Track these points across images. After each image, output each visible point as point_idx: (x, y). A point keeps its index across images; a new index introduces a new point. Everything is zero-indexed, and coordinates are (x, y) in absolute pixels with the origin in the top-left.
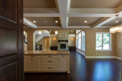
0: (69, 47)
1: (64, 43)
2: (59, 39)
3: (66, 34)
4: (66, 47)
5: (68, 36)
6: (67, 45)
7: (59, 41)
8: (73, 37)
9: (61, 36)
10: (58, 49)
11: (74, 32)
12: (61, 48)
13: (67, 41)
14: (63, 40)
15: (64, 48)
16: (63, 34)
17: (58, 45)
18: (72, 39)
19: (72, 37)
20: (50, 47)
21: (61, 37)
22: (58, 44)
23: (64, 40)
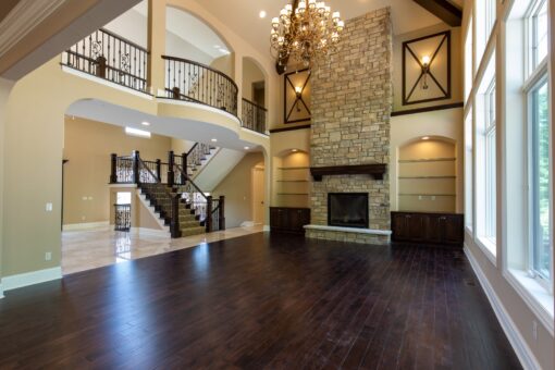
0: (393, 214)
1: (354, 185)
2: (321, 163)
3: (372, 116)
4: (372, 216)
5: (387, 135)
6: (373, 203)
7: (318, 174)
8: (433, 139)
9: (335, 137)
10: (311, 230)
11: (448, 96)
12: (330, 224)
13: (377, 171)
14: (344, 162)
15: (351, 224)
16: (345, 120)
17: (314, 199)
18: (427, 150)
19: (420, 140)
20: (271, 208)
21: (334, 143)
22: (314, 195)
23: (352, 162)
